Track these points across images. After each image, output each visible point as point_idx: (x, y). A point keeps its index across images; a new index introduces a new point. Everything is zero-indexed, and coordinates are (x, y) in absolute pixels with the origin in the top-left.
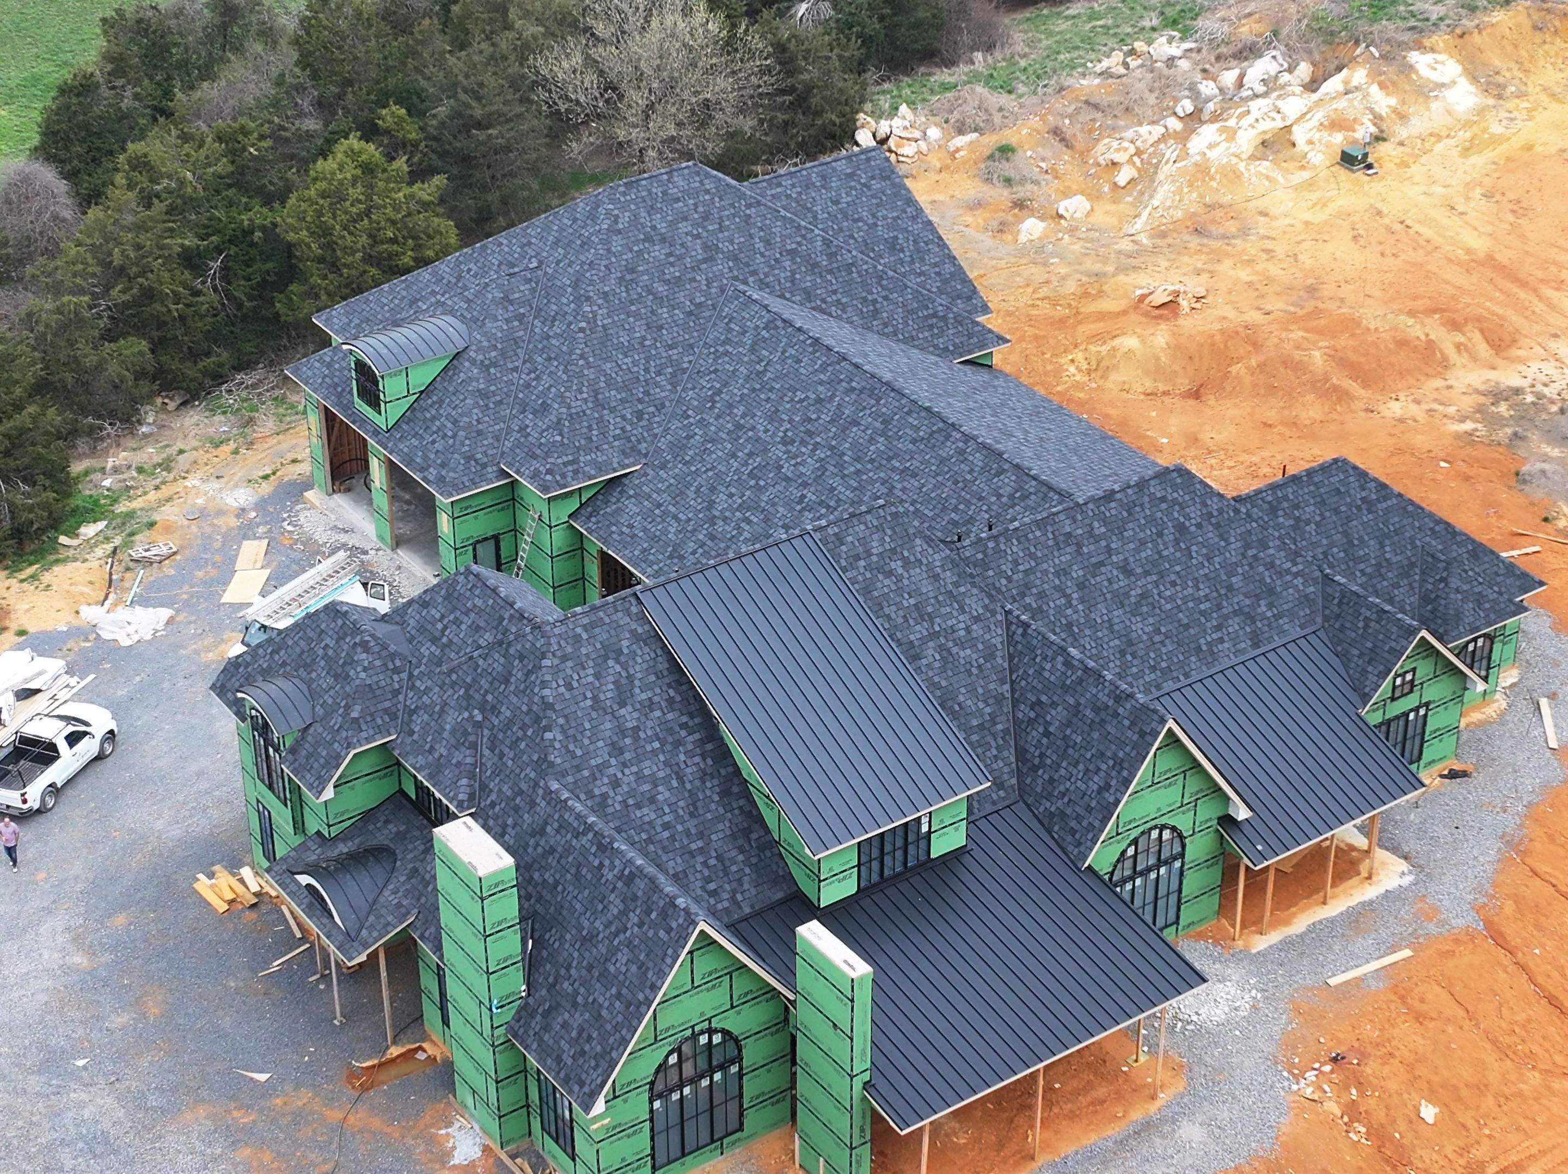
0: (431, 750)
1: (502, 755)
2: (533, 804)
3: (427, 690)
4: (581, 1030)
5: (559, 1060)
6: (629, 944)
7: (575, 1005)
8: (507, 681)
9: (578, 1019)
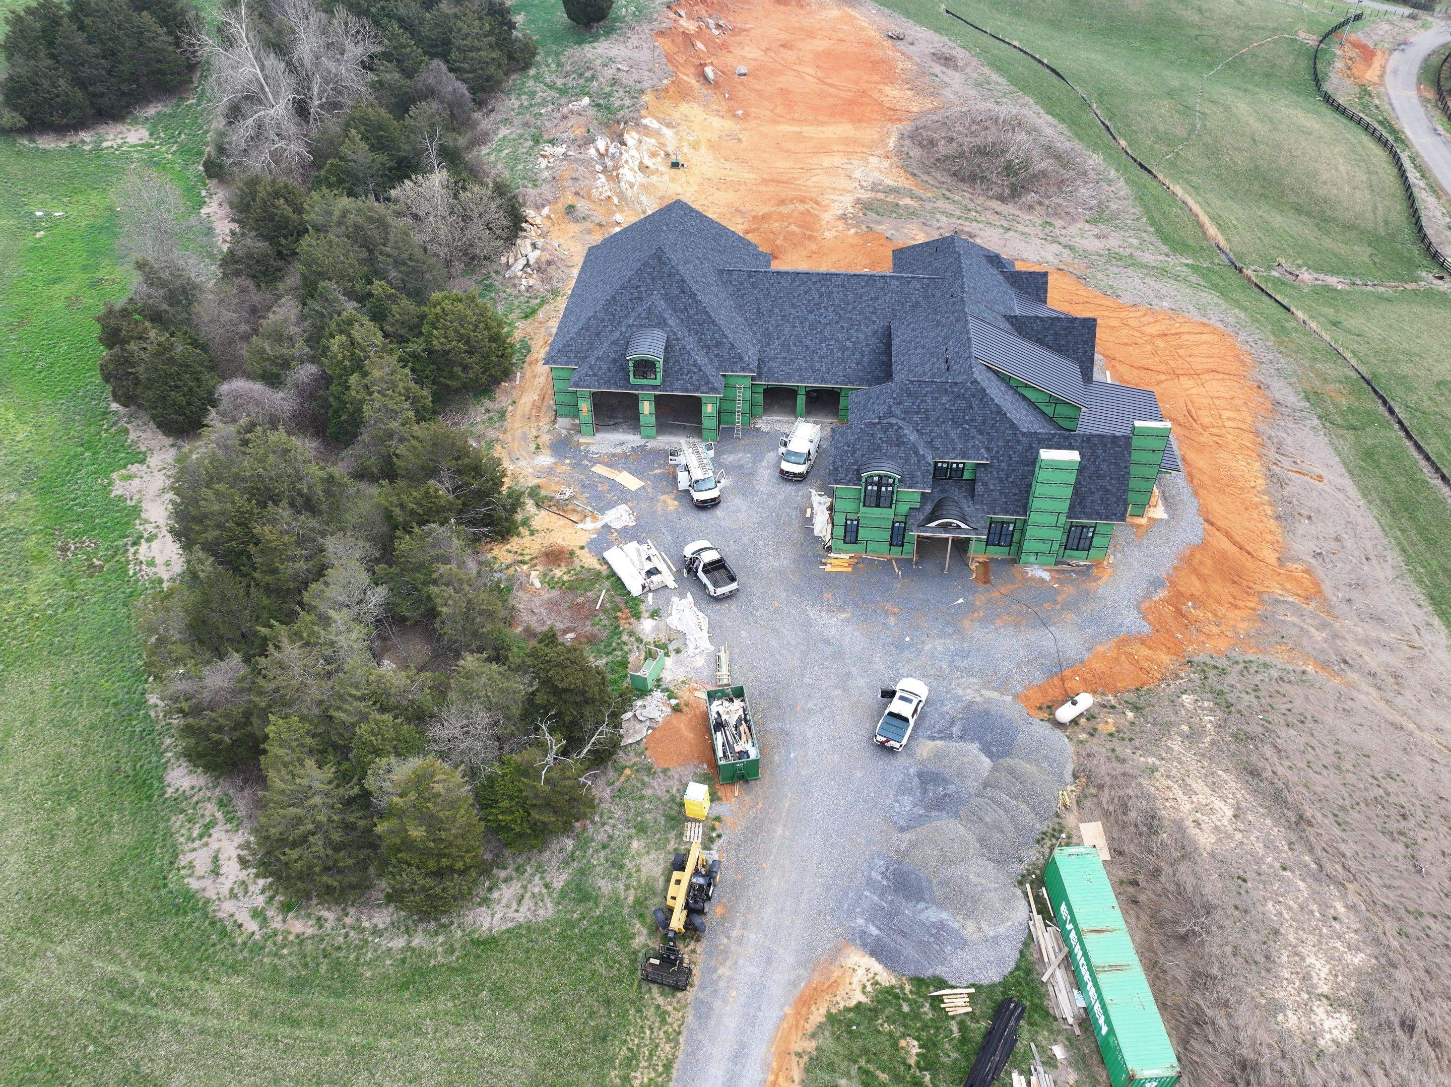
0: (954, 449)
1: (989, 434)
2: (1018, 442)
3: (931, 431)
4: (1102, 499)
5: (1098, 514)
6: (1104, 460)
7: (1093, 493)
8: (971, 407)
9: (1097, 496)
